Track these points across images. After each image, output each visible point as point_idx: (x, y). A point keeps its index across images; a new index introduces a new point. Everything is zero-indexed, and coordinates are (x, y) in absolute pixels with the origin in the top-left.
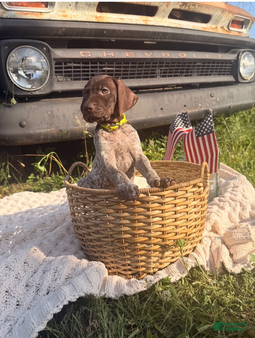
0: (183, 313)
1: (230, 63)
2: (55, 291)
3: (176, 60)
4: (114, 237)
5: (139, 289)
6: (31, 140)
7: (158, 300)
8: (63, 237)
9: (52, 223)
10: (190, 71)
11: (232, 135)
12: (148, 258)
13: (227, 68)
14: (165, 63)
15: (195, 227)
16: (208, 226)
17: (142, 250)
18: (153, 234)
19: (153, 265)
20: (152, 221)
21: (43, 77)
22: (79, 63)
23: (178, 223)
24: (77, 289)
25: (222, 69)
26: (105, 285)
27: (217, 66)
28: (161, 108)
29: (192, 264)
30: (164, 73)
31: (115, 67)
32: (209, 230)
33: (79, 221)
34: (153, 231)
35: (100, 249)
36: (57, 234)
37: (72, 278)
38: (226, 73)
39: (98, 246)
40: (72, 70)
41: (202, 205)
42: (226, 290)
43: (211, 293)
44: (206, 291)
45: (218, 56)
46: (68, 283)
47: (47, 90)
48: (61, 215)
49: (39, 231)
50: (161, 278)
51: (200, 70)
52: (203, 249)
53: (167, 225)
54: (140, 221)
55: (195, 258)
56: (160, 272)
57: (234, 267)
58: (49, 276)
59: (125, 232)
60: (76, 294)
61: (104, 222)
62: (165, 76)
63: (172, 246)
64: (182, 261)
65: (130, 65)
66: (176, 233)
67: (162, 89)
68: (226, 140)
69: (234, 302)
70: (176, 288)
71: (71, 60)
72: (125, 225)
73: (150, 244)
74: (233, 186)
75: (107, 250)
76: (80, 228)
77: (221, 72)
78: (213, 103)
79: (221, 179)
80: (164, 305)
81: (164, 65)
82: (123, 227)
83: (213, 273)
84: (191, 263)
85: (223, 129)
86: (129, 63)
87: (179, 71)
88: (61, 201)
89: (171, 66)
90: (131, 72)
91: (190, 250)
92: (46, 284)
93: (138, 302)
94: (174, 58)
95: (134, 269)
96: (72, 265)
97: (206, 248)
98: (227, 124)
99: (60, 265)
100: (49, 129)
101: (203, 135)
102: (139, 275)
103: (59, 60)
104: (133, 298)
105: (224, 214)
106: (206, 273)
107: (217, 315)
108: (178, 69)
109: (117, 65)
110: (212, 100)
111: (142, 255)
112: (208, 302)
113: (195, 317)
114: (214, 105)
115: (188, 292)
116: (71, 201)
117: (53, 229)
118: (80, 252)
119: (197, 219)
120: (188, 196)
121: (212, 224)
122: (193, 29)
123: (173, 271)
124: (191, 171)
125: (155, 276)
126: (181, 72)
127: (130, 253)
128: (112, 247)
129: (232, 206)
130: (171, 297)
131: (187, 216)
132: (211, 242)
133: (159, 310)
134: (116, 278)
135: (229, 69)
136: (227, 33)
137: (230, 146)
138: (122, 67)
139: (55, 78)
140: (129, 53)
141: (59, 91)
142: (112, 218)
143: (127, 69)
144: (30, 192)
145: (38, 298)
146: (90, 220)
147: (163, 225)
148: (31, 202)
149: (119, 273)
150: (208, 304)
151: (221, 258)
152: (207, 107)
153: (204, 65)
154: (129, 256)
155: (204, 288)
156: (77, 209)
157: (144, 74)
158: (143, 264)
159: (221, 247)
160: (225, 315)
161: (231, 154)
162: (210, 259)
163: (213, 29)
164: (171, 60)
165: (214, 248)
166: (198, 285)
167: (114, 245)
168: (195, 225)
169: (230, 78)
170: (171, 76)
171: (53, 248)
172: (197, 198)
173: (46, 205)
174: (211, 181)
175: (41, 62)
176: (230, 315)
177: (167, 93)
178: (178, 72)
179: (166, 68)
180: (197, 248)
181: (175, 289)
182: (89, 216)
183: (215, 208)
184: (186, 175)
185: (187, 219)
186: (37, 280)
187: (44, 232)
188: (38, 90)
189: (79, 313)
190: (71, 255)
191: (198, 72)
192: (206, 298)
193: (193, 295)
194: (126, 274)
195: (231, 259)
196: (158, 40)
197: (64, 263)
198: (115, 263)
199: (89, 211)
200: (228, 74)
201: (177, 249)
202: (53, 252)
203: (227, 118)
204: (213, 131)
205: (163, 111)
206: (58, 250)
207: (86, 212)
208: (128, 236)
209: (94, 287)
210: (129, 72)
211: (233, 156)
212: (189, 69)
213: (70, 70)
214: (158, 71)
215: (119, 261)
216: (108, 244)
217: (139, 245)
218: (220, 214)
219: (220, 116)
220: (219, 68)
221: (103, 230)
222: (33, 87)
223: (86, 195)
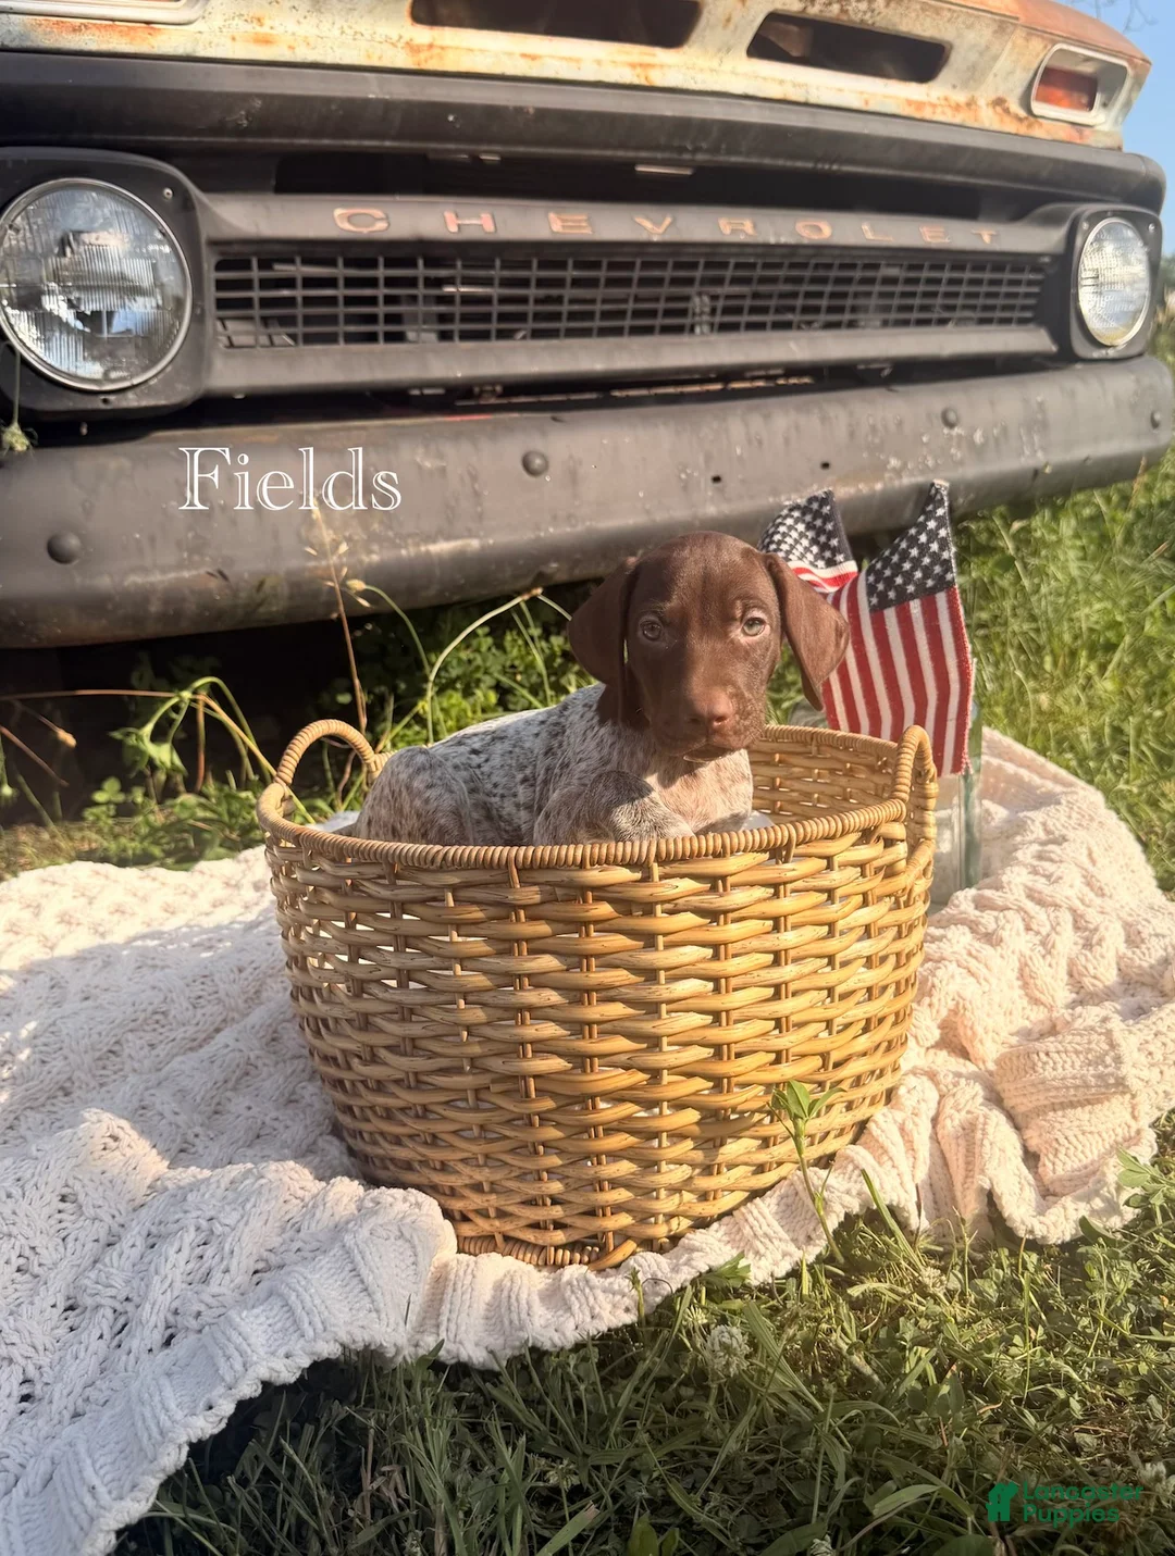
0: (802, 1431)
1: (1037, 269)
2: (200, 1331)
3: (784, 251)
4: (486, 1071)
5: (601, 1318)
6: (104, 622)
7: (686, 1370)
8: (247, 1074)
9: (200, 1012)
10: (849, 302)
11: (1040, 600)
12: (646, 1167)
13: (1022, 289)
14: (731, 266)
15: (866, 1030)
16: (926, 1025)
17: (619, 1130)
18: (670, 1056)
19: (667, 1204)
20: (666, 995)
21: (161, 325)
22: (332, 263)
23: (784, 1007)
24: (306, 1325)
25: (995, 295)
26: (441, 1300)
27: (973, 282)
28: (713, 474)
29: (847, 1199)
30: (727, 311)
31: (497, 282)
32: (928, 1044)
33: (325, 993)
34: (670, 1044)
35: (420, 1126)
36: (218, 1063)
37: (281, 1267)
38: (1016, 314)
39: (412, 1113)
40: (299, 293)
41: (900, 926)
42: (1008, 1321)
43: (935, 1337)
44: (910, 1325)
45: (980, 236)
46: (263, 1296)
47: (179, 387)
48: (243, 975)
49: (134, 1044)
50: (704, 1269)
51: (896, 302)
52: (902, 1129)
53: (735, 1015)
54: (612, 993)
55: (864, 1173)
56: (698, 1238)
57: (1041, 1211)
58: (175, 1262)
59: (540, 1046)
60: (297, 1346)
61: (443, 998)
62: (734, 327)
63: (757, 1117)
64: (800, 1188)
65: (571, 273)
66: (779, 1053)
67: (718, 387)
68: (1015, 625)
69: (1040, 1377)
70: (775, 1311)
71: (295, 248)
72: (539, 1013)
73: (657, 1103)
74: (1042, 836)
75: (455, 1133)
76: (327, 1027)
77: (992, 308)
78: (953, 451)
79: (987, 803)
80: (714, 1392)
81: (729, 273)
82: (528, 1021)
83: (949, 1240)
84: (842, 1195)
85: (1001, 576)
86: (562, 265)
87: (799, 302)
88: (247, 907)
89: (763, 280)
90: (576, 307)
91: (841, 1133)
92: (161, 1298)
93: (592, 1379)
94: (772, 240)
95: (580, 1222)
96: (287, 1207)
97: (916, 1124)
98: (1018, 549)
99: (228, 1208)
100: (188, 568)
101: (902, 601)
102: (603, 1247)
103: (236, 248)
104: (572, 1363)
105: (1001, 966)
106: (912, 1244)
107: (960, 1440)
108: (795, 295)
109: (507, 273)
110: (950, 437)
111: (615, 1156)
112: (923, 1379)
113: (859, 1447)
114: (961, 463)
115: (830, 1331)
116: (288, 900)
117: (203, 1036)
118: (327, 1147)
119: (875, 992)
120: (834, 884)
121: (944, 1013)
122: (864, 108)
123: (760, 1232)
124: (850, 773)
125: (678, 1258)
126: (806, 310)
127: (563, 1145)
128: (474, 1118)
129: (1035, 927)
130: (747, 1357)
131: (831, 977)
132: (936, 1097)
133: (694, 1418)
134: (495, 1266)
135: (1027, 295)
136: (1023, 130)
137: (1032, 651)
138: (533, 283)
139: (216, 333)
140: (565, 217)
141: (238, 390)
142: (480, 980)
143: (554, 292)
144: (99, 866)
145: (122, 1364)
146: (375, 989)
147: (716, 1015)
148: (100, 912)
149: (507, 1238)
150: (919, 1387)
151: (982, 1171)
152: (925, 470)
153: (912, 274)
154: (555, 1161)
155: (902, 1311)
156: (315, 936)
157: (637, 314)
158: (622, 1195)
159: (981, 1120)
160: (997, 1438)
161: (1036, 691)
162: (935, 1177)
163: (957, 108)
164: (759, 250)
165: (950, 1125)
166: (876, 1296)
167: (487, 1105)
168: (868, 1021)
169: (1034, 340)
170: (760, 326)
171: (198, 1129)
172: (878, 892)
173: (171, 924)
174: (943, 814)
175: (149, 257)
176: (1022, 1437)
177: (740, 405)
178: (792, 309)
179: (737, 289)
180: (871, 1125)
181: (770, 1317)
182: (371, 970)
183: (960, 938)
184: (829, 790)
185: (830, 991)
186: (118, 1281)
187: (161, 1050)
188: (133, 387)
189: (316, 1435)
190: (282, 1159)
191: (887, 309)
192: (913, 1360)
193: (852, 1347)
194: (541, 1242)
195: (1030, 1177)
196: (700, 157)
197: (248, 1200)
198: (492, 1191)
199: (373, 947)
200: (1022, 321)
201: (779, 1129)
202: (200, 1149)
203: (1017, 525)
204: (952, 582)
205: (721, 491)
206: (224, 1139)
207: (356, 951)
208: (556, 1064)
209: (383, 1316)
210: (565, 308)
211: (1044, 699)
212: (844, 295)
213: (285, 293)
214: (700, 303)
215: (512, 1185)
216: (460, 1104)
217: (602, 1105)
218: (981, 966)
219: (986, 512)
220: (984, 289)
221: (437, 1037)
222: (114, 375)
223: (361, 869)
